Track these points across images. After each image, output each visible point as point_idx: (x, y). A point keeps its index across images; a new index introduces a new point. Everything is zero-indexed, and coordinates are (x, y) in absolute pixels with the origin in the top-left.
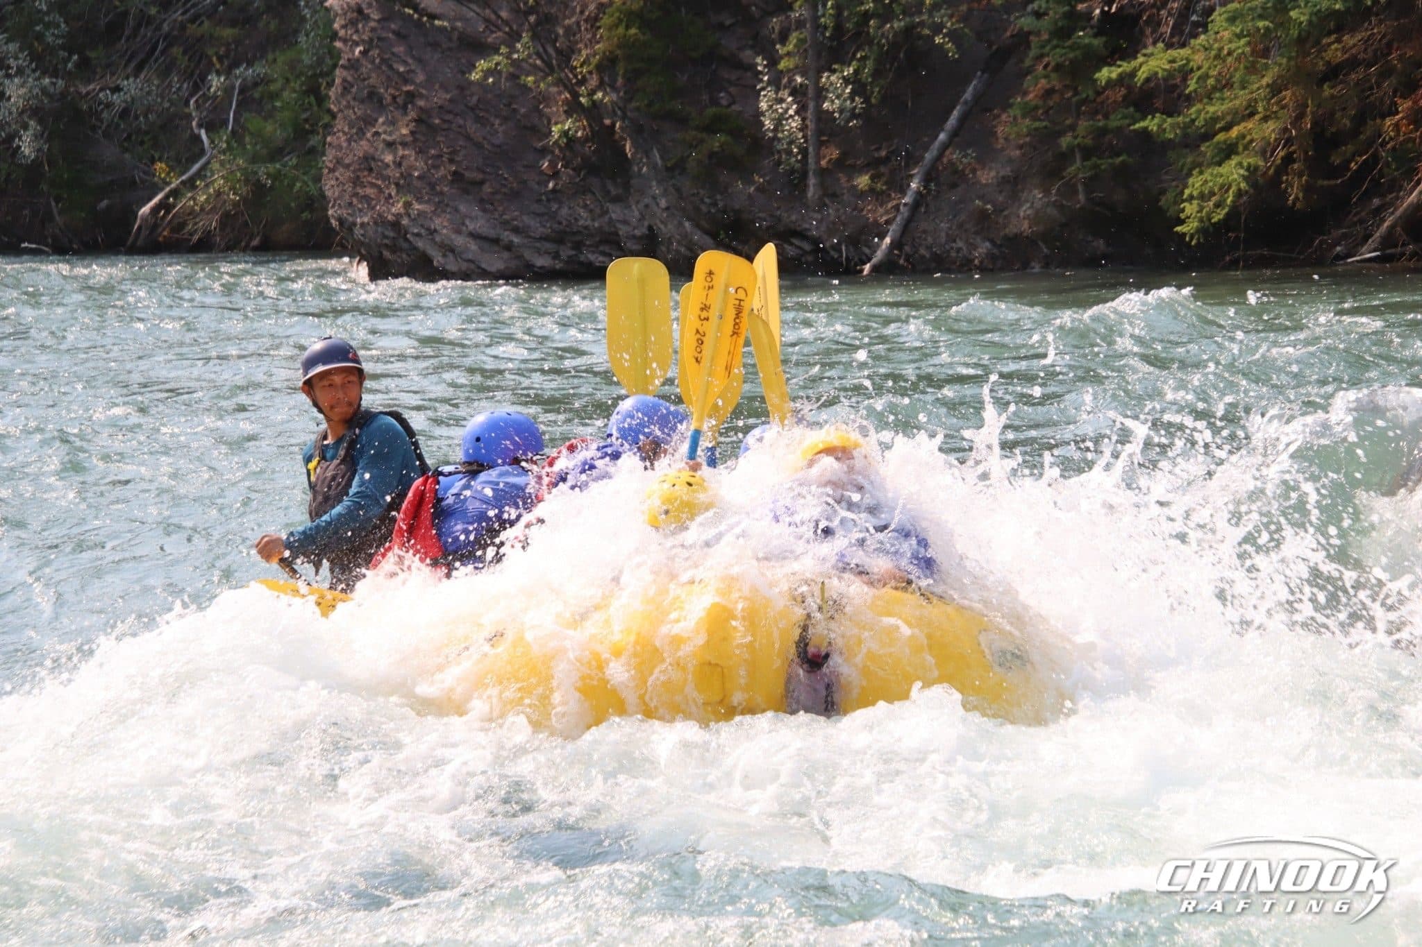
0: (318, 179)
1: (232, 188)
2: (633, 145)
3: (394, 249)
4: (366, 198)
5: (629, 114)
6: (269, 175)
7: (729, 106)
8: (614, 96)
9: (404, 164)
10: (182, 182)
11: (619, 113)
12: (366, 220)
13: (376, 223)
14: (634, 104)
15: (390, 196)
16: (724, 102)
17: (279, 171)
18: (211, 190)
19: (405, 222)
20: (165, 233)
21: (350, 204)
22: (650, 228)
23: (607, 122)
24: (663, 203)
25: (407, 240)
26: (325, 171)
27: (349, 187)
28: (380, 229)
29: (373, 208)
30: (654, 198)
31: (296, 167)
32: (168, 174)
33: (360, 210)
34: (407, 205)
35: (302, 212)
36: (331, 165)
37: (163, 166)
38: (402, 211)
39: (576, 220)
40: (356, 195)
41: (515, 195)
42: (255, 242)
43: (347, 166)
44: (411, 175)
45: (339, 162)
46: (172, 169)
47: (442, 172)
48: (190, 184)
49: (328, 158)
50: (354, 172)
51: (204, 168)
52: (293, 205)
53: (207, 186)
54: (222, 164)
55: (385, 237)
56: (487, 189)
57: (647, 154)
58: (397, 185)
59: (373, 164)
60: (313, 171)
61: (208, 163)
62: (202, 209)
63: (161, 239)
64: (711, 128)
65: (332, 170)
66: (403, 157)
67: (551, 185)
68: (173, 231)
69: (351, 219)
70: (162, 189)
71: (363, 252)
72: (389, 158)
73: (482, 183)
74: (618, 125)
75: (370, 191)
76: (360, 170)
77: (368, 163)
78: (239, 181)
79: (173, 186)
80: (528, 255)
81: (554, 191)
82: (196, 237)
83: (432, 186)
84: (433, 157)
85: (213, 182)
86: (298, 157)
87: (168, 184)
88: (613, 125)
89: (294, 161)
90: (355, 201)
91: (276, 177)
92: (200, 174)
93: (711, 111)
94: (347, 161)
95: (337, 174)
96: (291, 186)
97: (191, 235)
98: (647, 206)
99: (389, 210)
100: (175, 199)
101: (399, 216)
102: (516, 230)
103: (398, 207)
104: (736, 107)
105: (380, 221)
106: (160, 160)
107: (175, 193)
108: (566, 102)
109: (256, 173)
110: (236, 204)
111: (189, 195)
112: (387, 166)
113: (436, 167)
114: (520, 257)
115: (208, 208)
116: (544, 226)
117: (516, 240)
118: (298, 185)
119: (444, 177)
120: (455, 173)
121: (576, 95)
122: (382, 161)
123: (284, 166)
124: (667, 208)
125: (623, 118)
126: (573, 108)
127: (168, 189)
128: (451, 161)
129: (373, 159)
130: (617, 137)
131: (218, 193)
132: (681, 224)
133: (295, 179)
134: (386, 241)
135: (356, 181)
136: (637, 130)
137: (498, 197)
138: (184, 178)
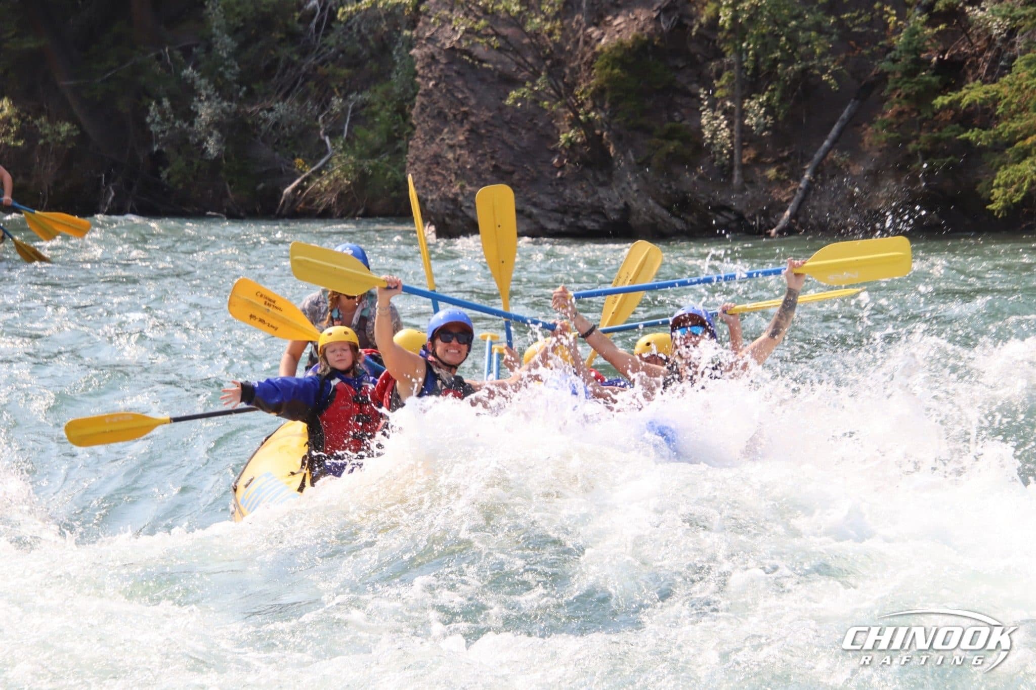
0: (403, 170)
1: (346, 176)
2: (616, 148)
3: (453, 216)
4: (435, 183)
5: (613, 127)
6: (370, 167)
7: (681, 122)
8: (603, 115)
9: (461, 160)
10: (313, 172)
11: (606, 126)
12: (434, 197)
13: (441, 200)
14: (616, 120)
15: (451, 181)
16: (677, 119)
17: (377, 164)
18: (332, 177)
19: (461, 198)
20: (301, 206)
21: (424, 187)
22: (626, 204)
23: (598, 132)
24: (635, 187)
25: (462, 211)
26: (408, 164)
27: (423, 175)
28: (444, 204)
29: (440, 189)
30: (629, 183)
31: (388, 162)
32: (304, 166)
33: (431, 191)
34: (462, 187)
35: (392, 191)
36: (412, 160)
37: (301, 160)
38: (459, 191)
39: (576, 198)
40: (428, 180)
41: (534, 181)
42: (360, 212)
43: (422, 161)
44: (465, 167)
45: (417, 158)
46: (306, 163)
47: (486, 165)
48: (318, 173)
49: (410, 156)
50: (427, 165)
51: (327, 162)
52: (386, 187)
53: (329, 174)
54: (339, 159)
55: (447, 209)
56: (516, 177)
57: (624, 153)
58: (456, 174)
59: (440, 160)
60: (400, 165)
61: (330, 159)
62: (326, 190)
63: (298, 209)
64: (670, 135)
65: (412, 164)
66: (460, 155)
67: (559, 174)
68: (306, 204)
69: (424, 197)
70: (299, 176)
71: (432, 218)
72: (450, 156)
73: (512, 173)
74: (605, 134)
75: (437, 178)
76: (431, 164)
77: (437, 159)
78: (350, 171)
79: (307, 174)
80: (543, 221)
81: (561, 178)
82: (321, 209)
83: (479, 175)
84: (481, 155)
85: (333, 172)
86: (390, 155)
87: (304, 172)
88: (602, 134)
89: (387, 158)
90: (427, 184)
91: (375, 168)
92: (324, 167)
93: (668, 125)
94: (423, 158)
95: (416, 166)
96: (385, 174)
97: (318, 206)
98: (624, 189)
99: (450, 191)
100: (308, 182)
101: (456, 195)
102: (535, 205)
103: (456, 189)
104: (686, 123)
105: (444, 198)
106: (299, 156)
107: (308, 179)
108: (570, 118)
109: (361, 166)
110: (348, 187)
111: (318, 180)
112: (449, 161)
113: (482, 162)
114: (537, 223)
115: (329, 189)
116: (554, 202)
117: (535, 211)
118: (390, 173)
119: (487, 169)
120: (495, 166)
121: (577, 114)
122: (446, 158)
123: (381, 161)
124: (637, 191)
125: (609, 130)
126: (575, 123)
127: (303, 176)
128: (492, 158)
129: (440, 156)
130: (604, 142)
131: (336, 179)
132: (646, 201)
133: (387, 170)
134: (448, 212)
135: (429, 171)
136: (618, 138)
137: (523, 182)
138: (314, 169)
